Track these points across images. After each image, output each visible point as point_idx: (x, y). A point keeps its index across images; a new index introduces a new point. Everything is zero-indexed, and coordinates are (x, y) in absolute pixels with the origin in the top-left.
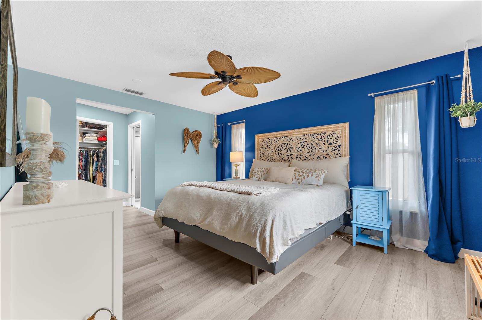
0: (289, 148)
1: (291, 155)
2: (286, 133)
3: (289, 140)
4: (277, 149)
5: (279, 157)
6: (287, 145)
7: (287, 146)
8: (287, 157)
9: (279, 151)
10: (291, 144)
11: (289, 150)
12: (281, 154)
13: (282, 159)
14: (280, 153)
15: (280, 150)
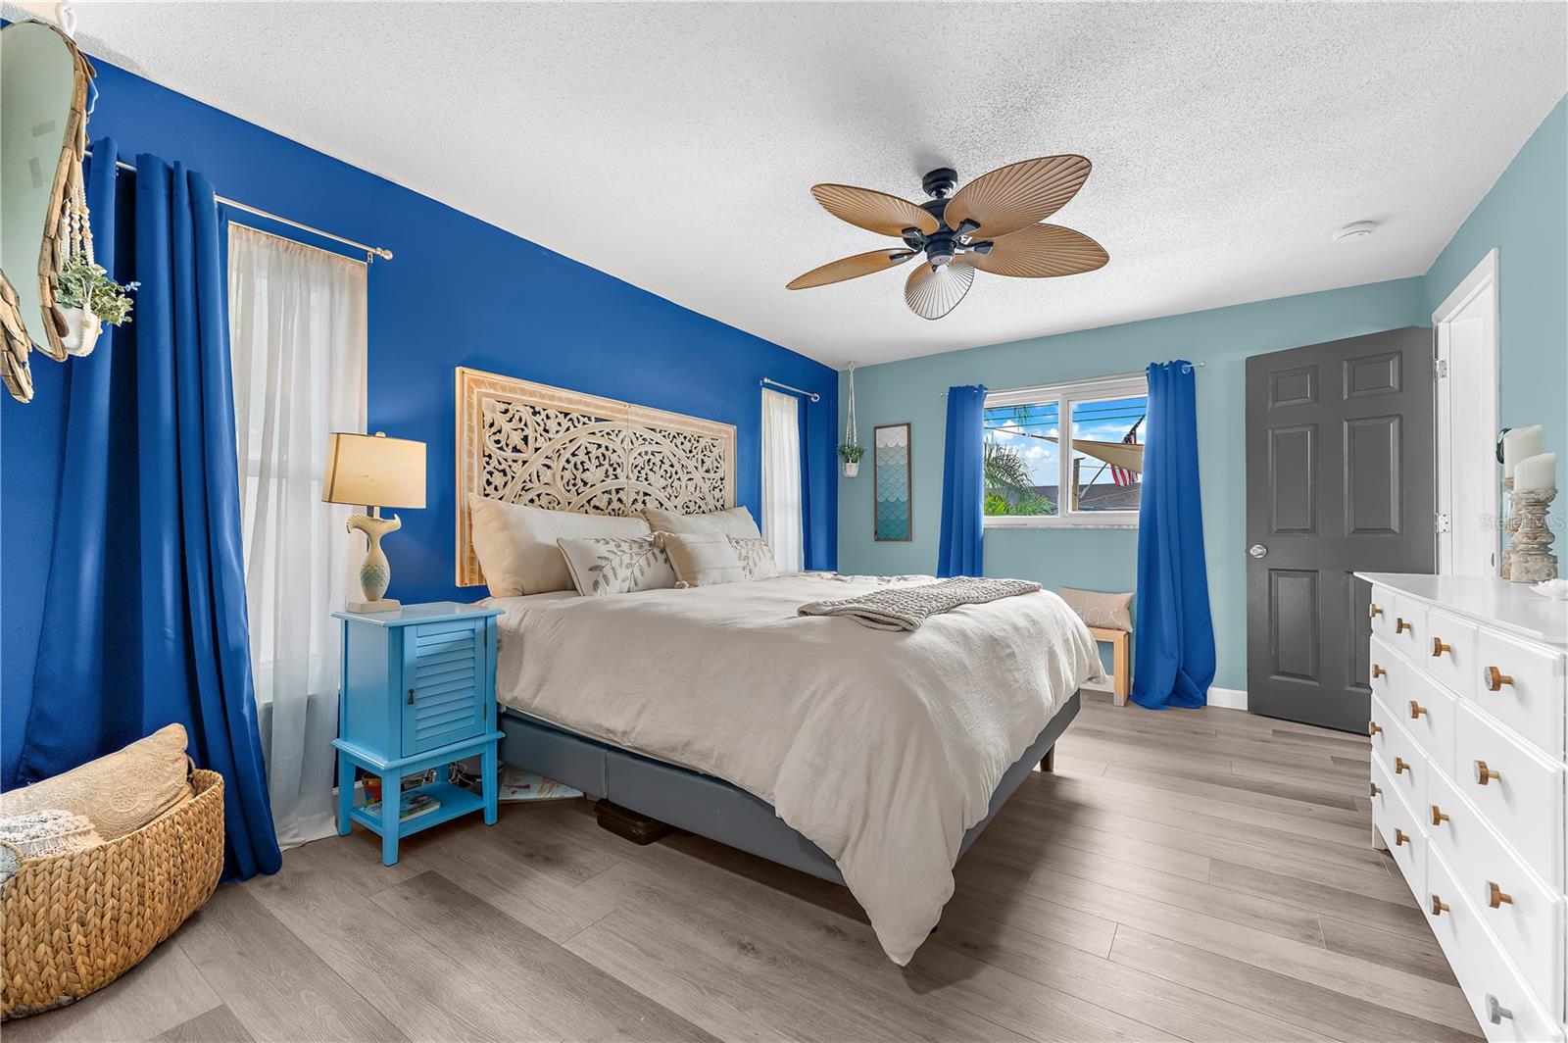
0: (611, 465)
1: (618, 491)
2: (603, 408)
3: (613, 437)
4: (568, 461)
5: (578, 494)
6: (606, 452)
7: (603, 455)
8: (606, 497)
9: (577, 469)
10: (620, 452)
11: (611, 470)
12: (585, 484)
13: (589, 502)
14: (582, 480)
15: (579, 466)
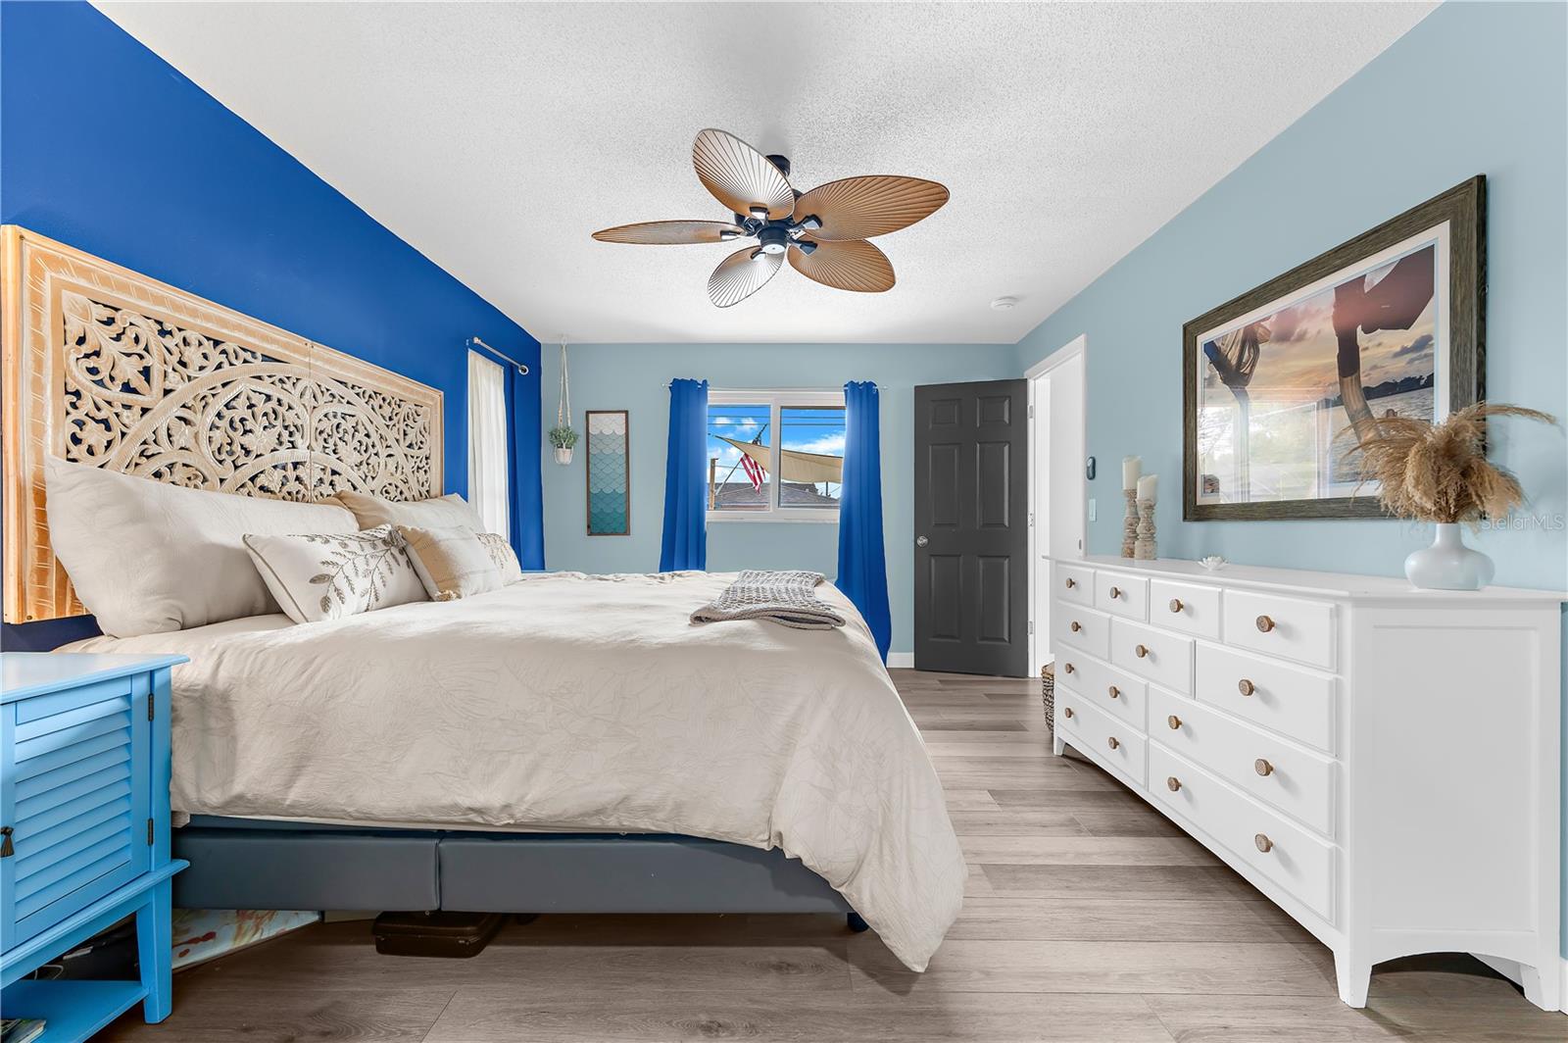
0: (286, 428)
1: (296, 465)
2: (273, 341)
3: (288, 385)
4: (219, 415)
5: (236, 467)
6: (277, 408)
7: (274, 412)
8: (278, 474)
9: (235, 429)
10: (298, 409)
11: (285, 434)
12: (248, 452)
13: (252, 479)
14: (242, 447)
15: (238, 425)
